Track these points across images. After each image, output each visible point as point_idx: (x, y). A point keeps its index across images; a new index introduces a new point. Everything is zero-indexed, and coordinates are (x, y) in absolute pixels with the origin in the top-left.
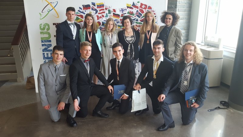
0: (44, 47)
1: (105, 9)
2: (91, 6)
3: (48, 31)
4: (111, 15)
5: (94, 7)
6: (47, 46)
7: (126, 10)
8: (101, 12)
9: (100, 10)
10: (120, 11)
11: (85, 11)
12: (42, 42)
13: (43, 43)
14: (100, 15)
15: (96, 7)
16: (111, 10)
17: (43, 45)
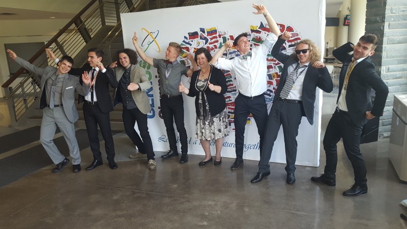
1: (218, 36)
2: (200, 33)
3: (148, 70)
5: (203, 34)
7: (250, 35)
8: (212, 41)
9: (211, 39)
11: (192, 41)
14: (211, 46)
15: (205, 35)
16: (227, 36)
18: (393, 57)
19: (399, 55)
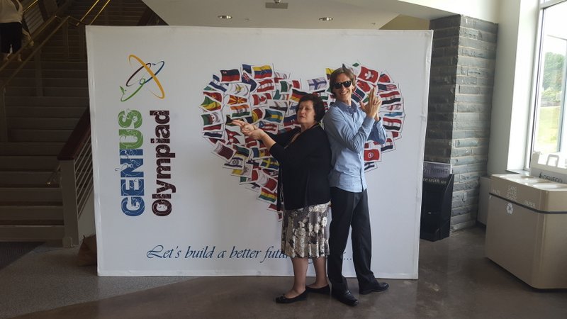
0: (124, 167)
1: (273, 80)
2: (242, 72)
3: (137, 129)
4: (288, 95)
5: (248, 74)
6: (133, 163)
7: (325, 82)
8: (263, 87)
9: (262, 83)
10: (310, 85)
11: (227, 84)
12: (122, 153)
13: (124, 157)
14: (261, 94)
15: (252, 76)
16: (289, 81)
17: (122, 161)
19: (467, 125)
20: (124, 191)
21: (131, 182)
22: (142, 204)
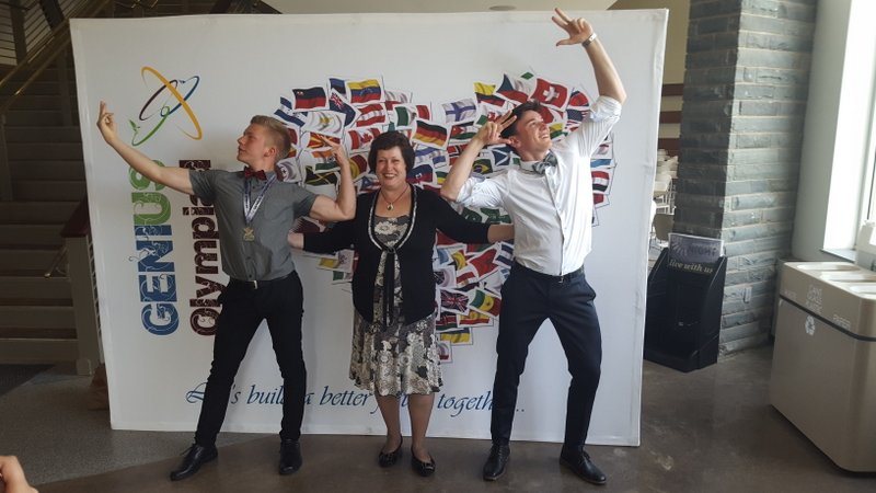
0: (144, 254)
1: (383, 105)
2: (329, 92)
3: (159, 192)
4: (409, 131)
5: (340, 95)
6: (156, 248)
7: (474, 108)
8: (366, 117)
9: (364, 111)
10: (447, 113)
11: (305, 114)
12: (139, 232)
13: (141, 238)
14: (363, 131)
15: (347, 99)
16: (411, 107)
17: (140, 245)
18: (745, 177)
19: (756, 172)
20: (145, 295)
21: (155, 278)
22: (175, 316)
